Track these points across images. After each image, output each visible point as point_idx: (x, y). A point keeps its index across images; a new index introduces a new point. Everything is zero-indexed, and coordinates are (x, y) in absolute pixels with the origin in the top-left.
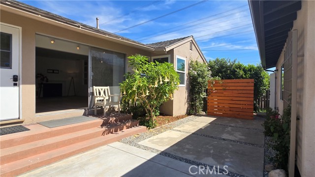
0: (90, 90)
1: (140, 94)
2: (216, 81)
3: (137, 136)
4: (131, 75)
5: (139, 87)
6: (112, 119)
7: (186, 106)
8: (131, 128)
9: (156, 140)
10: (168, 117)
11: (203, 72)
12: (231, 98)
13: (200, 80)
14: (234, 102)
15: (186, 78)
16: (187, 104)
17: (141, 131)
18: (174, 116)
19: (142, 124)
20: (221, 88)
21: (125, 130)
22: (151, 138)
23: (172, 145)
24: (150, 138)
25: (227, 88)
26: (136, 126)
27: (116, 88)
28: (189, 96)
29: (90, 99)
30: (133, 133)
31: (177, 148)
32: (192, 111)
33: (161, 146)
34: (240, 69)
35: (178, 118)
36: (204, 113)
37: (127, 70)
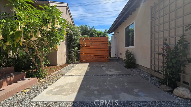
2: (86, 38)
3: (26, 91)
7: (66, 57)
8: (15, 82)
9: (55, 90)
10: (53, 66)
11: (76, 31)
12: (95, 50)
13: (74, 37)
14: (97, 52)
16: (66, 55)
17: (30, 84)
18: (58, 65)
19: (29, 76)
20: (89, 43)
21: (5, 87)
22: (49, 89)
23: (77, 90)
24: (46, 90)
25: (93, 43)
26: (23, 79)
28: (67, 49)
30: (20, 89)
31: (85, 92)
32: (70, 61)
33: (66, 95)
34: (95, 33)
35: (62, 66)
36: (78, 62)
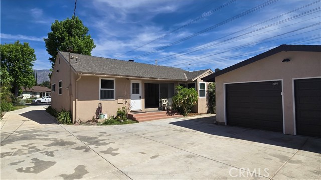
0: (160, 100)
1: (180, 102)
4: (176, 94)
5: (179, 99)
6: (170, 112)
8: (177, 115)
10: (195, 113)
15: (206, 93)
18: (198, 113)
21: (175, 116)
26: (179, 115)
27: (169, 99)
29: (160, 104)
35: (200, 114)
37: (175, 92)
